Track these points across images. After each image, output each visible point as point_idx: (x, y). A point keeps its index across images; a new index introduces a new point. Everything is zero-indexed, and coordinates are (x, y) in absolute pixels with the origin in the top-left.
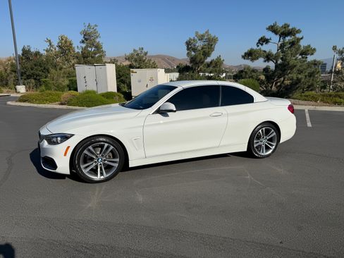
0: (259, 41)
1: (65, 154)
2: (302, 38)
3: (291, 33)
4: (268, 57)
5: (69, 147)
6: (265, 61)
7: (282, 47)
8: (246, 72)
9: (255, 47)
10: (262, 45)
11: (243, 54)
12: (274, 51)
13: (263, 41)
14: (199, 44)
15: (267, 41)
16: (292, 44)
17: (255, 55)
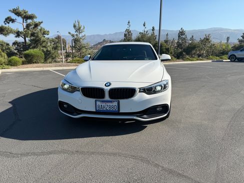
0: (6, 19)
2: (42, 22)
3: (31, 17)
4: (18, 34)
6: (16, 37)
7: (28, 26)
9: (4, 25)
10: (8, 23)
12: (21, 30)
13: (9, 20)
15: (13, 21)
16: (36, 25)
17: (7, 31)
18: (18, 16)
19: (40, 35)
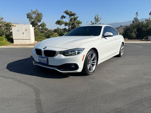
0: (62, 17)
1: (83, 60)
2: (78, 17)
3: (73, 15)
4: (66, 24)
5: (84, 55)
6: (65, 26)
7: (71, 20)
8: (58, 30)
9: (60, 20)
10: (63, 19)
11: (56, 22)
12: (68, 22)
13: (63, 17)
14: (34, 16)
15: (64, 17)
16: (75, 19)
17: (61, 23)
18: (67, 15)
19: (76, 24)
